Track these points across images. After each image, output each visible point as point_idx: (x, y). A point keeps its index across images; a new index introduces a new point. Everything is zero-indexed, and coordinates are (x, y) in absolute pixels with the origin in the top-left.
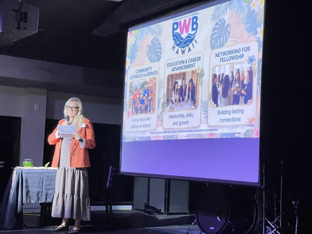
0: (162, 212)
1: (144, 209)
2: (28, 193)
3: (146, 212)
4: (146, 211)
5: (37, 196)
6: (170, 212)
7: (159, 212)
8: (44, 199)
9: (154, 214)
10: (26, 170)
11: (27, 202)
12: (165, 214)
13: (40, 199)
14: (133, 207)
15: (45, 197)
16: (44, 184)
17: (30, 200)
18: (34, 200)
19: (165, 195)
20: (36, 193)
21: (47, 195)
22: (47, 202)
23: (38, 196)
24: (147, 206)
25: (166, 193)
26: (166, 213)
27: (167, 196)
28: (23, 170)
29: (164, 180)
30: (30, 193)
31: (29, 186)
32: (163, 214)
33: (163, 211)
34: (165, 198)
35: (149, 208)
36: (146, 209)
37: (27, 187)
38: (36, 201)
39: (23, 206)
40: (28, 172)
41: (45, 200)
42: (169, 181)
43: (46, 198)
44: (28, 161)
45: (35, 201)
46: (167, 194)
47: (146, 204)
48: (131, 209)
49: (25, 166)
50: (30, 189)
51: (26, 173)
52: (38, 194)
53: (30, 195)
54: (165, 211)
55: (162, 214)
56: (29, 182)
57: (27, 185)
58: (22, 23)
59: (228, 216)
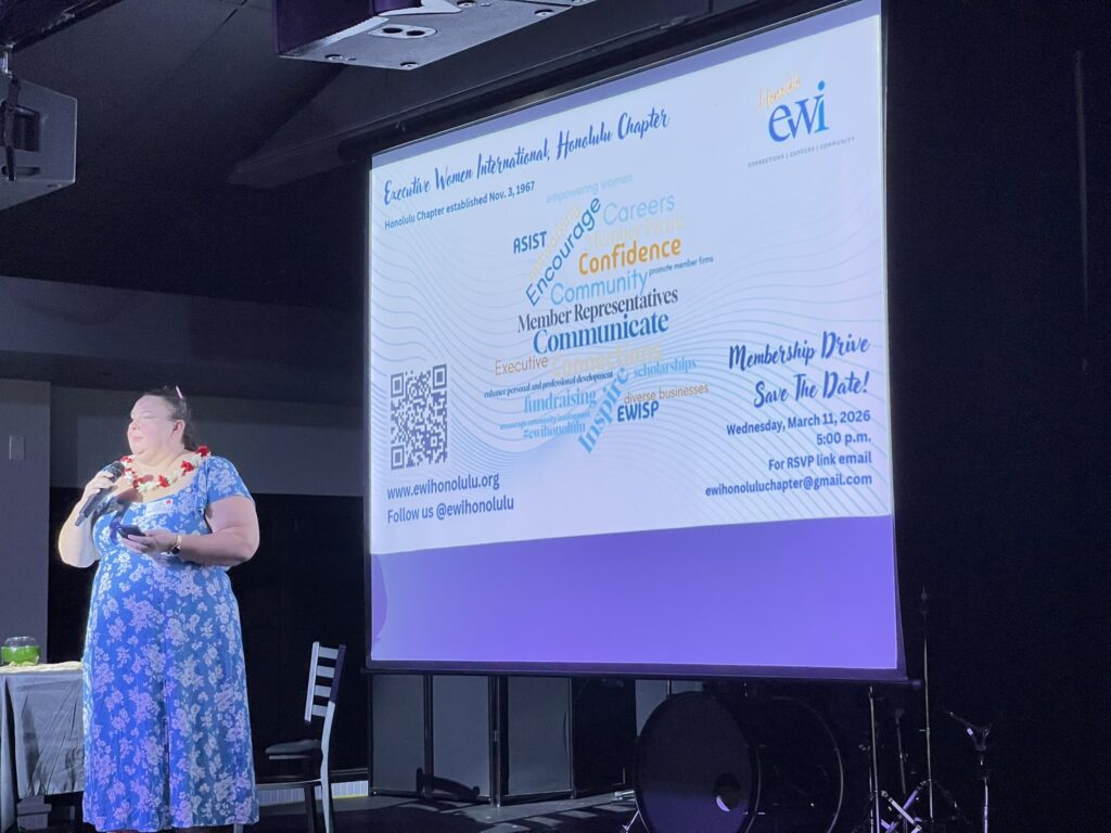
0: (481, 795)
1: (414, 790)
2: (33, 757)
3: (423, 800)
4: (424, 798)
5: (67, 768)
6: (512, 793)
7: (472, 797)
9: (454, 807)
10: (20, 677)
11: (33, 792)
12: (495, 802)
14: (371, 785)
17: (42, 786)
18: (57, 783)
19: (491, 736)
20: (63, 758)
23: (70, 769)
24: (426, 778)
25: (493, 726)
26: (498, 798)
27: (497, 739)
28: (13, 678)
29: (486, 678)
30: (40, 759)
31: (38, 733)
32: (488, 803)
33: (485, 793)
34: (493, 746)
35: (433, 787)
36: (424, 791)
37: (29, 737)
38: (65, 789)
39: (19, 806)
40: (30, 684)
42: (501, 682)
44: (22, 644)
45: (61, 786)
46: (497, 732)
47: (419, 771)
48: (367, 794)
49: (12, 663)
50: (41, 744)
51: (25, 688)
52: (69, 762)
53: (40, 768)
54: (493, 791)
55: (486, 802)
56: (36, 721)
57: (30, 731)
58: (19, 153)
59: (753, 795)
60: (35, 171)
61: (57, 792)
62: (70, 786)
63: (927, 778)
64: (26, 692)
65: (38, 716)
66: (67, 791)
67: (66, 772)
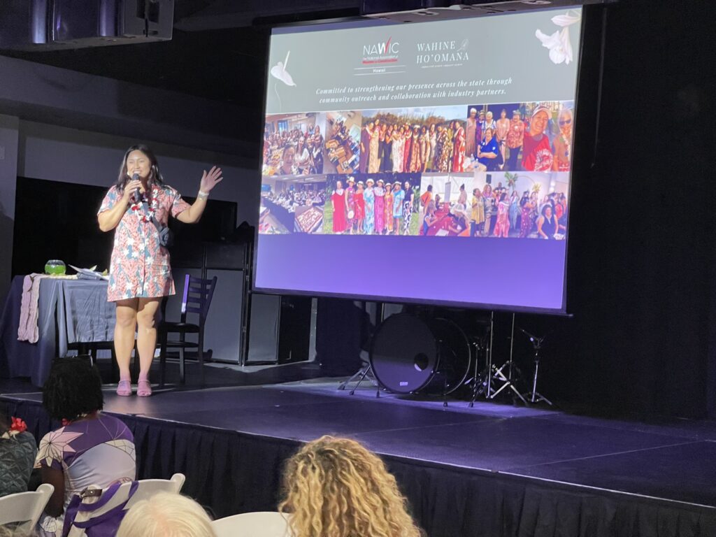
0: (234, 360)
2: (75, 323)
5: (90, 329)
6: (249, 360)
8: (103, 334)
12: (241, 364)
13: (95, 335)
15: (104, 332)
16: (101, 307)
17: (79, 337)
18: (86, 336)
19: (241, 329)
20: (89, 325)
21: (107, 328)
22: (108, 340)
23: (92, 330)
25: (243, 323)
26: (243, 362)
27: (244, 331)
28: (66, 281)
30: (79, 323)
31: (77, 311)
32: (237, 364)
34: (242, 334)
37: (74, 312)
38: (90, 339)
40: (73, 285)
41: (104, 336)
43: (106, 334)
44: (56, 264)
45: (88, 338)
46: (245, 327)
50: (79, 316)
51: (71, 287)
52: (91, 326)
53: (79, 327)
54: (240, 358)
56: (77, 305)
57: (74, 309)
58: (150, 23)
59: (436, 363)
60: (155, 33)
61: (86, 341)
62: (91, 339)
63: (509, 360)
64: (71, 290)
65: (78, 301)
66: (91, 341)
67: (90, 331)
